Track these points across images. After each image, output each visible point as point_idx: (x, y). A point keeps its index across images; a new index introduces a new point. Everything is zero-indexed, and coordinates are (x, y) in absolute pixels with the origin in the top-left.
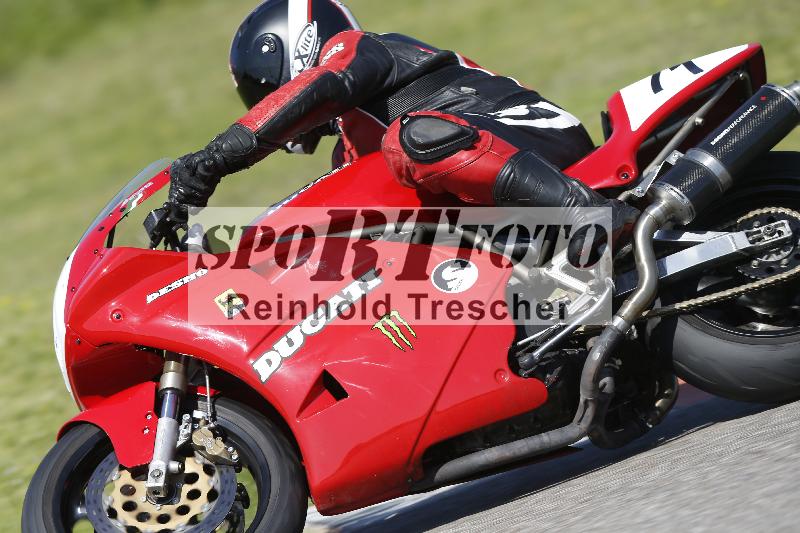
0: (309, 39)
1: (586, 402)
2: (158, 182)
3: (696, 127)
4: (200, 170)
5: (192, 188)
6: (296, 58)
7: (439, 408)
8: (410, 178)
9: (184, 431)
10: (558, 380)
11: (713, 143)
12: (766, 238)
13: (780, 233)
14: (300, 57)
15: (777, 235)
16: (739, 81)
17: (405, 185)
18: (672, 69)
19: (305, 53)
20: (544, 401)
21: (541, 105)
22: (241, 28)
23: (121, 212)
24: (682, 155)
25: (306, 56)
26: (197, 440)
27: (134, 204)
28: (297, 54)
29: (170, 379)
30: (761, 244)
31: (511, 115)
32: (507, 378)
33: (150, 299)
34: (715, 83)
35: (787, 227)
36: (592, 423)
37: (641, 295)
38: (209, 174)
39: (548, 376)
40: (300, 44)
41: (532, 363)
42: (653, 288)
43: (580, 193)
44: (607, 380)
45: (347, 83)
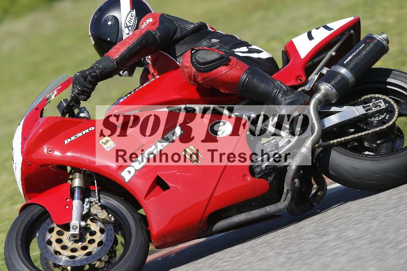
0: (132, 18)
1: (288, 190)
2: (64, 86)
3: (332, 57)
4: (89, 78)
5: (85, 87)
6: (125, 27)
7: (216, 194)
8: (195, 80)
9: (86, 207)
10: (273, 180)
11: (345, 63)
12: (373, 109)
13: (380, 106)
14: (128, 27)
15: (378, 107)
16: (351, 34)
17: (193, 85)
18: (317, 29)
19: (130, 25)
20: (267, 190)
21: (253, 47)
22: (96, 13)
23: (46, 101)
24: (328, 69)
25: (130, 26)
26: (93, 211)
27: (53, 97)
28: (126, 25)
29: (77, 182)
30: (371, 111)
31: (241, 51)
32: (249, 178)
33: (66, 142)
34: (340, 35)
35: (383, 103)
36: (290, 202)
37: (314, 137)
38: (93, 80)
39: (269, 178)
40: (127, 21)
41: (262, 171)
42: (320, 133)
43: (281, 87)
44: (296, 180)
45: (157, 36)
